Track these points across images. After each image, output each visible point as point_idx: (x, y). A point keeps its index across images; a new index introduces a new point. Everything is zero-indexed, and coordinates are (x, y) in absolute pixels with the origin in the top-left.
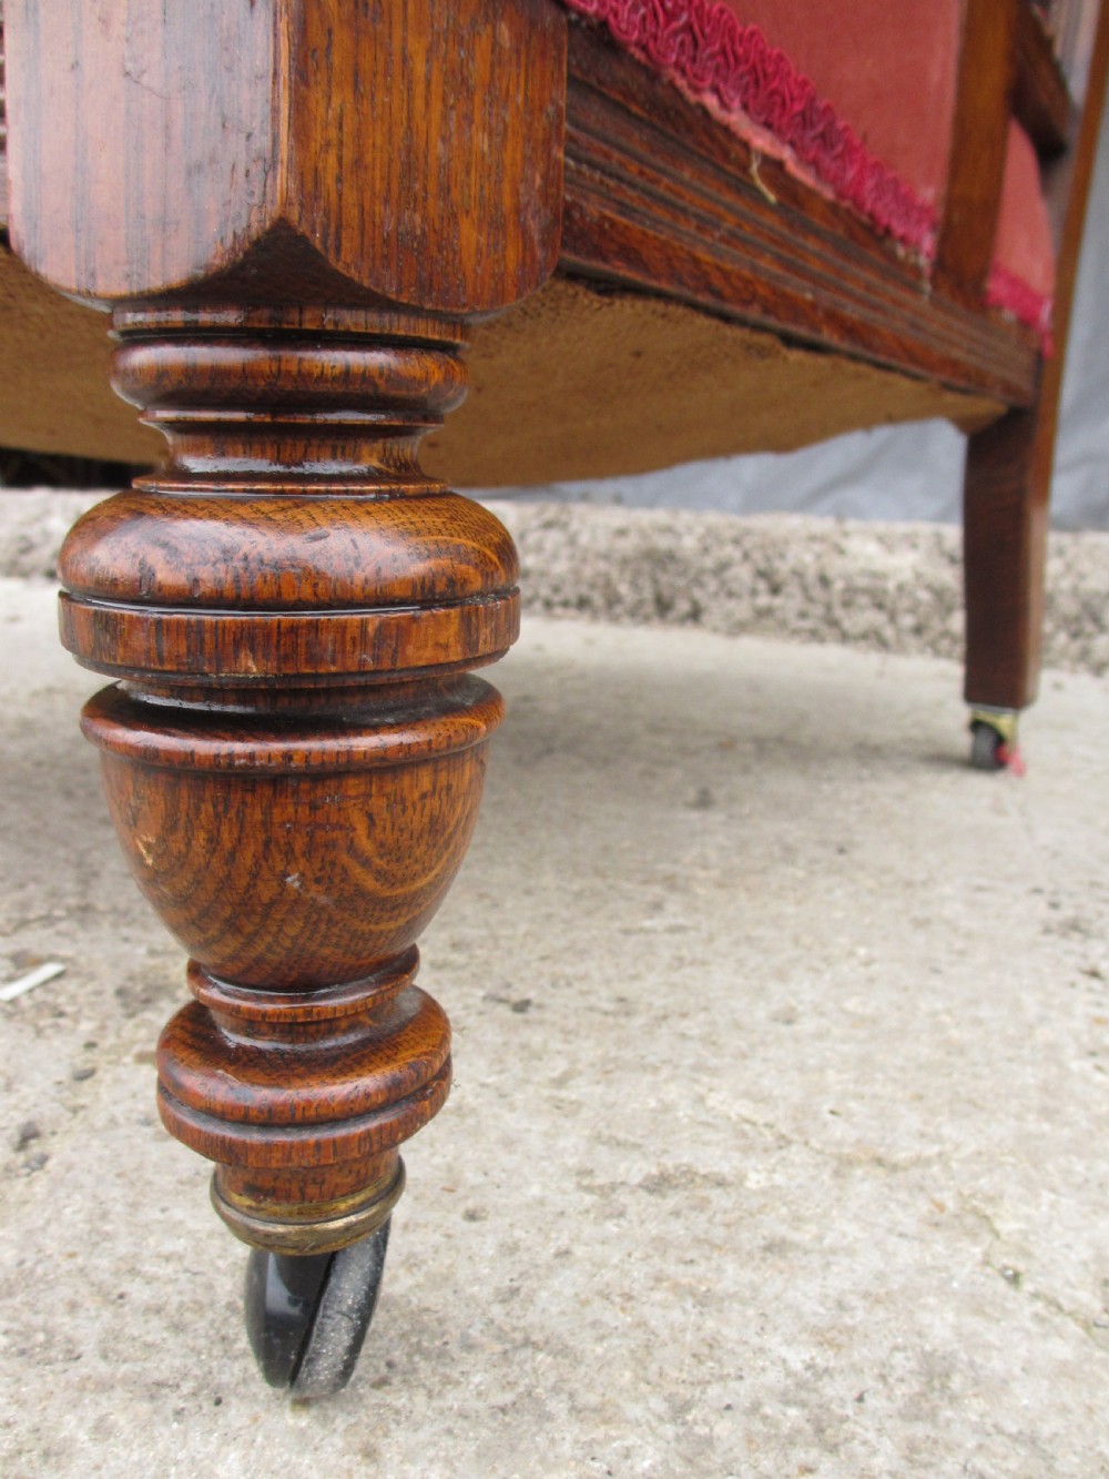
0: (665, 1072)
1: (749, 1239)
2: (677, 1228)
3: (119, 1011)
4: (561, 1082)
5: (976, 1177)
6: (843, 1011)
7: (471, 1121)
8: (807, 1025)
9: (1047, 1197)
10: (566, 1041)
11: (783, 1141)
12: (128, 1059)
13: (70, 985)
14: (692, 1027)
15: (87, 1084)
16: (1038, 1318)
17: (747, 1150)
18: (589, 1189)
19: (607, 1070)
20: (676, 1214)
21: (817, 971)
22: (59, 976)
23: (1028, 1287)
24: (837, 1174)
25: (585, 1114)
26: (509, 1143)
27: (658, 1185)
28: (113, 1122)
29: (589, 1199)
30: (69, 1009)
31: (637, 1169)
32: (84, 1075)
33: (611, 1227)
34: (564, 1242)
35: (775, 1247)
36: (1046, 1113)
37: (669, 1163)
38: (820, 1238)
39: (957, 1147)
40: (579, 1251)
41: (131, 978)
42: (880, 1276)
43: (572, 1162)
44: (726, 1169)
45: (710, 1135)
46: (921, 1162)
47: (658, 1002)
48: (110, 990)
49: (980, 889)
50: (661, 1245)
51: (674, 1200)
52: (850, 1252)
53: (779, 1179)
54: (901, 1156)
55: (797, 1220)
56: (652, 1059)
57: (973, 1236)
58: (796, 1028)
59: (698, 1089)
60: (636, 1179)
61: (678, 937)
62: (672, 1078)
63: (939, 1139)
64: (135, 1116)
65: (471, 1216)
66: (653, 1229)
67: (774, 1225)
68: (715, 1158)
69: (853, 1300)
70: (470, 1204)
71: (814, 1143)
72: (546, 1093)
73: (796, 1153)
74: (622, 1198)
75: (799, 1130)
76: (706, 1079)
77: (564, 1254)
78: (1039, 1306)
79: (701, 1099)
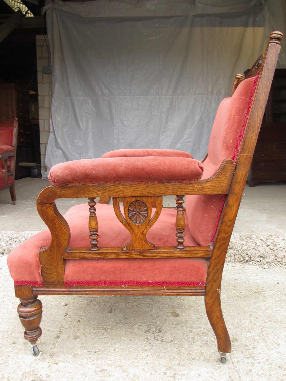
0: (102, 359)
1: (108, 375)
2: (102, 375)
3: (50, 358)
4: (93, 361)
5: (127, 367)
6: (120, 348)
7: (85, 367)
8: (116, 351)
9: (133, 368)
10: (94, 356)
11: (112, 365)
12: (53, 364)
13: (44, 355)
14: (105, 352)
15: (50, 367)
16: (128, 379)
17: (109, 366)
18: (95, 372)
19: (97, 359)
20: (102, 374)
21: (119, 342)
22: (42, 354)
23: (128, 376)
24: (116, 368)
25: (95, 364)
26: (89, 368)
27: (101, 371)
28: (54, 371)
29: (95, 373)
30: (45, 358)
31: (99, 370)
32: (49, 366)
33: (97, 376)
34: (93, 377)
35: (110, 376)
36: (136, 359)
37: (102, 369)
38: (113, 374)
39: (127, 363)
40: (94, 378)
41: (50, 353)
42: (117, 377)
43: (94, 370)
44: (107, 369)
45: (106, 365)
46: (123, 366)
47: (102, 349)
48: (48, 355)
49: (140, 325)
50: (101, 377)
51: (102, 372)
52: (115, 375)
53: (111, 369)
54: (122, 365)
55: (112, 373)
56: (101, 357)
57: (125, 372)
58: (115, 351)
59: (105, 360)
60: (99, 371)
61: (105, 339)
62: (103, 359)
63: (125, 363)
64: (56, 370)
65: (86, 376)
66: (100, 375)
67: (110, 374)
68: (106, 368)
69: (115, 380)
70: (86, 375)
71: (115, 365)
72: (92, 362)
73: (113, 366)
74: (98, 373)
75: (113, 364)
76: (106, 359)
77: (93, 379)
78: (129, 378)
79: (105, 361)
